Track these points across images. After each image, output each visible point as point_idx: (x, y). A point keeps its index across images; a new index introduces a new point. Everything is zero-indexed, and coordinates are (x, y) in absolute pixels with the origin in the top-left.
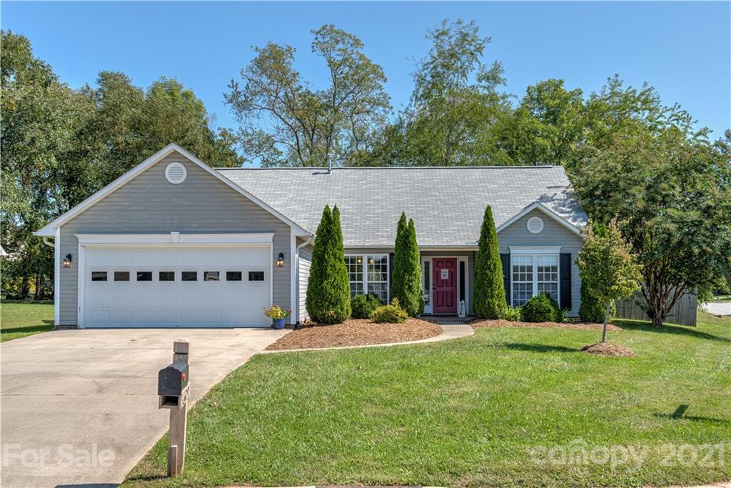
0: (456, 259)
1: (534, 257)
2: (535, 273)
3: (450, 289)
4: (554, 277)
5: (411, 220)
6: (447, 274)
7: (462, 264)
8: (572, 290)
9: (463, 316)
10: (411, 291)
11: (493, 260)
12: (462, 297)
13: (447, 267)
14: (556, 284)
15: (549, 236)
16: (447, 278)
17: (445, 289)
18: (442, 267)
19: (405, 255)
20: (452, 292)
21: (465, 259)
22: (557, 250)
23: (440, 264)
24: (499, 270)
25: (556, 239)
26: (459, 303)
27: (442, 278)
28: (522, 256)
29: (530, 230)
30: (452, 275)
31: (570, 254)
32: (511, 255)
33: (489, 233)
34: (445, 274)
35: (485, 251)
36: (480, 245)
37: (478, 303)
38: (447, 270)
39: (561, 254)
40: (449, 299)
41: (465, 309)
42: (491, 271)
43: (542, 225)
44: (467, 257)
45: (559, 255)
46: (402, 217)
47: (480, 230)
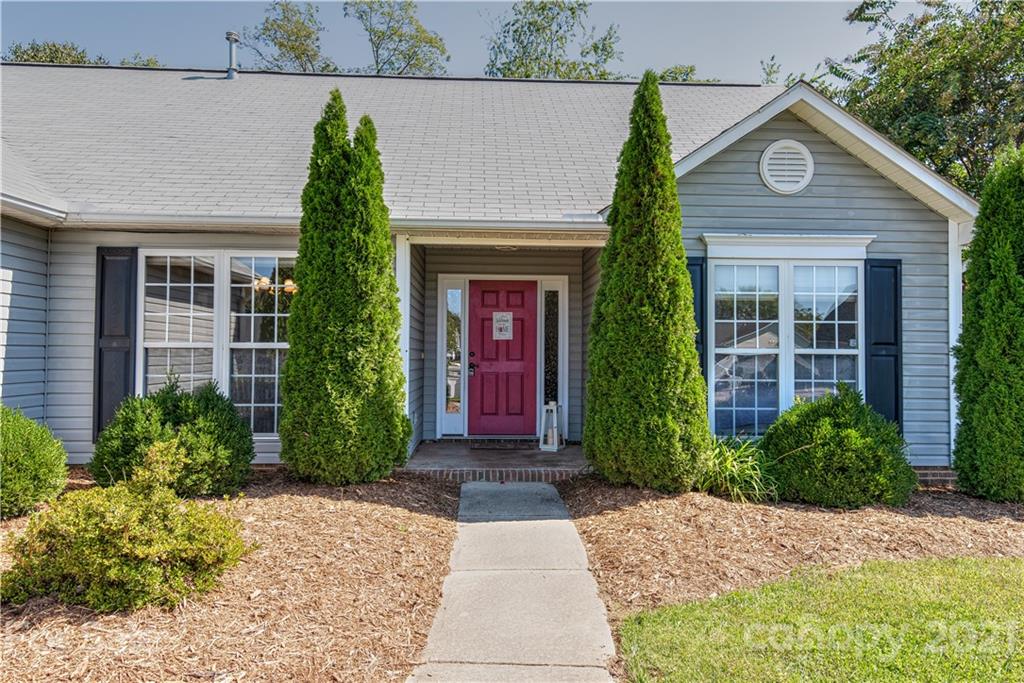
0: (535, 283)
1: (785, 270)
2: (786, 321)
3: (516, 367)
4: (848, 334)
5: (366, 122)
6: (509, 325)
7: (552, 298)
8: (906, 381)
9: (552, 446)
10: (350, 383)
11: (665, 266)
12: (551, 394)
13: (509, 307)
14: (854, 358)
15: (831, 202)
16: (508, 335)
17: (503, 366)
18: (497, 307)
19: (332, 246)
20: (522, 377)
21: (560, 284)
22: (855, 249)
23: (490, 299)
24: (687, 309)
25: (851, 214)
26: (541, 408)
27: (497, 336)
28: (747, 263)
29: (770, 181)
30: (523, 328)
31: (899, 262)
32: (711, 264)
33: (654, 169)
34: (503, 326)
35: (638, 233)
36: (613, 220)
37: (607, 431)
38: (509, 316)
39: (867, 261)
40: (515, 396)
41: (560, 427)
42: (658, 309)
43: (810, 169)
44: (566, 277)
45: (861, 265)
46: (329, 106)
47: (614, 166)
